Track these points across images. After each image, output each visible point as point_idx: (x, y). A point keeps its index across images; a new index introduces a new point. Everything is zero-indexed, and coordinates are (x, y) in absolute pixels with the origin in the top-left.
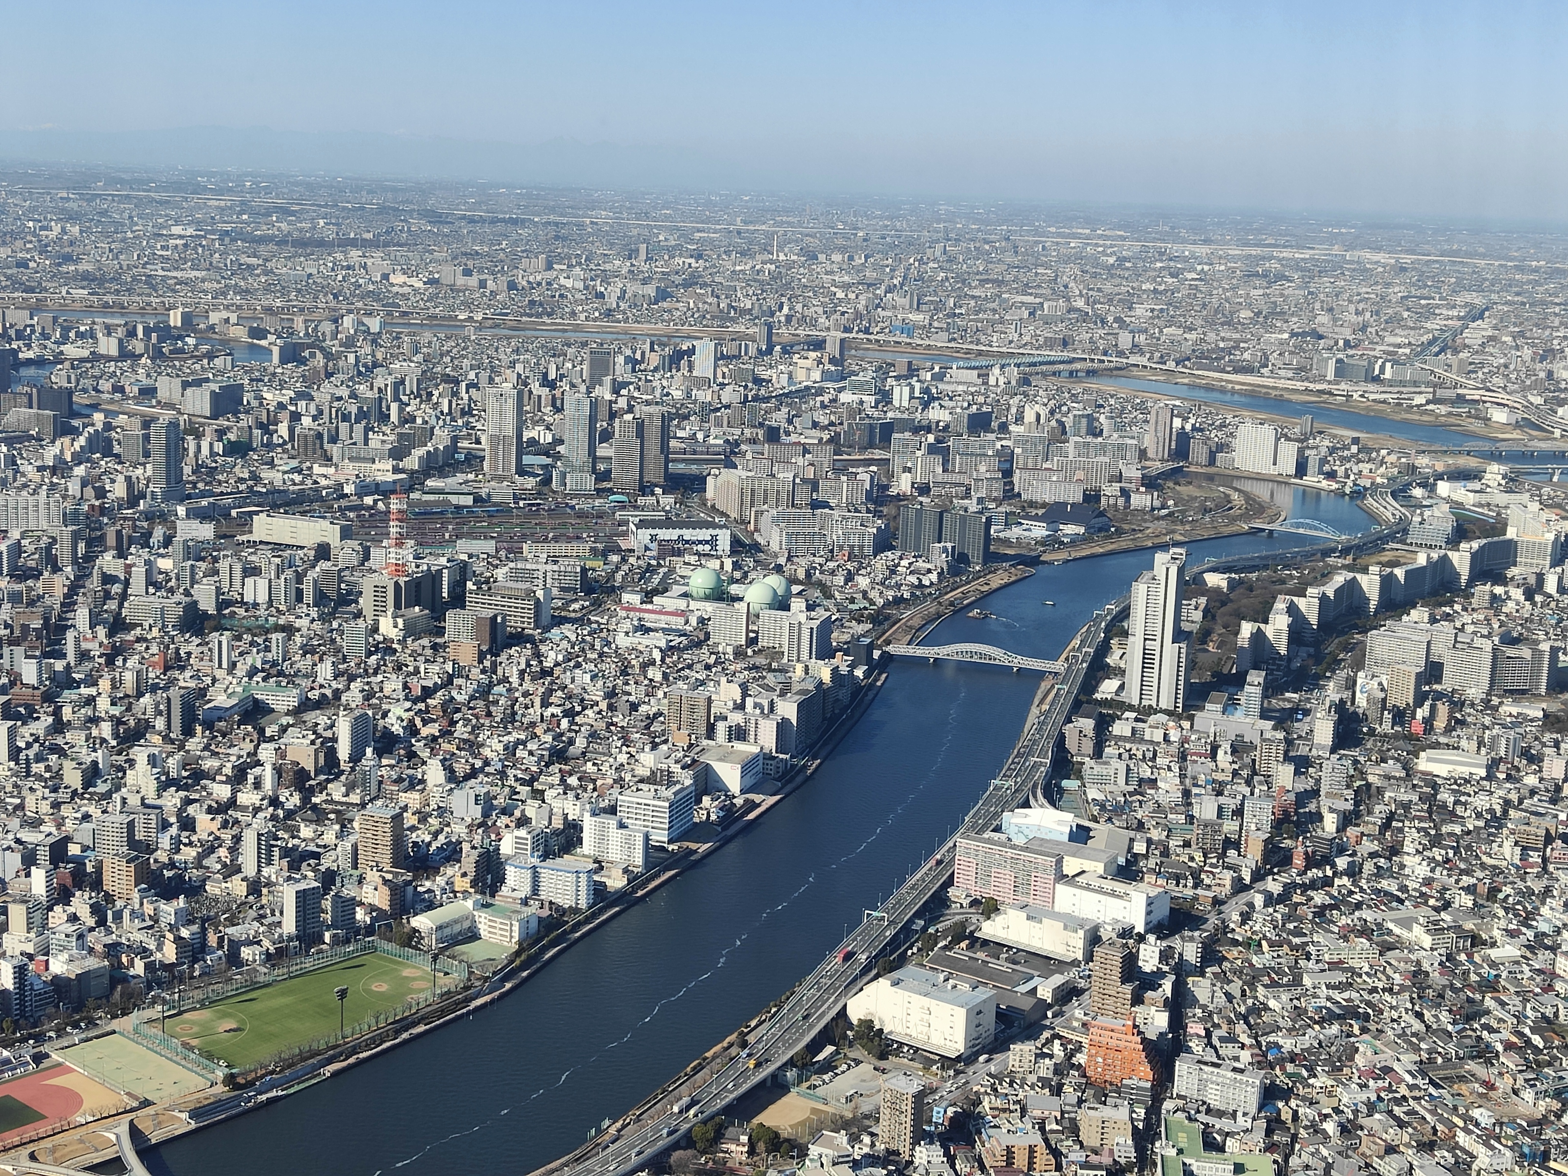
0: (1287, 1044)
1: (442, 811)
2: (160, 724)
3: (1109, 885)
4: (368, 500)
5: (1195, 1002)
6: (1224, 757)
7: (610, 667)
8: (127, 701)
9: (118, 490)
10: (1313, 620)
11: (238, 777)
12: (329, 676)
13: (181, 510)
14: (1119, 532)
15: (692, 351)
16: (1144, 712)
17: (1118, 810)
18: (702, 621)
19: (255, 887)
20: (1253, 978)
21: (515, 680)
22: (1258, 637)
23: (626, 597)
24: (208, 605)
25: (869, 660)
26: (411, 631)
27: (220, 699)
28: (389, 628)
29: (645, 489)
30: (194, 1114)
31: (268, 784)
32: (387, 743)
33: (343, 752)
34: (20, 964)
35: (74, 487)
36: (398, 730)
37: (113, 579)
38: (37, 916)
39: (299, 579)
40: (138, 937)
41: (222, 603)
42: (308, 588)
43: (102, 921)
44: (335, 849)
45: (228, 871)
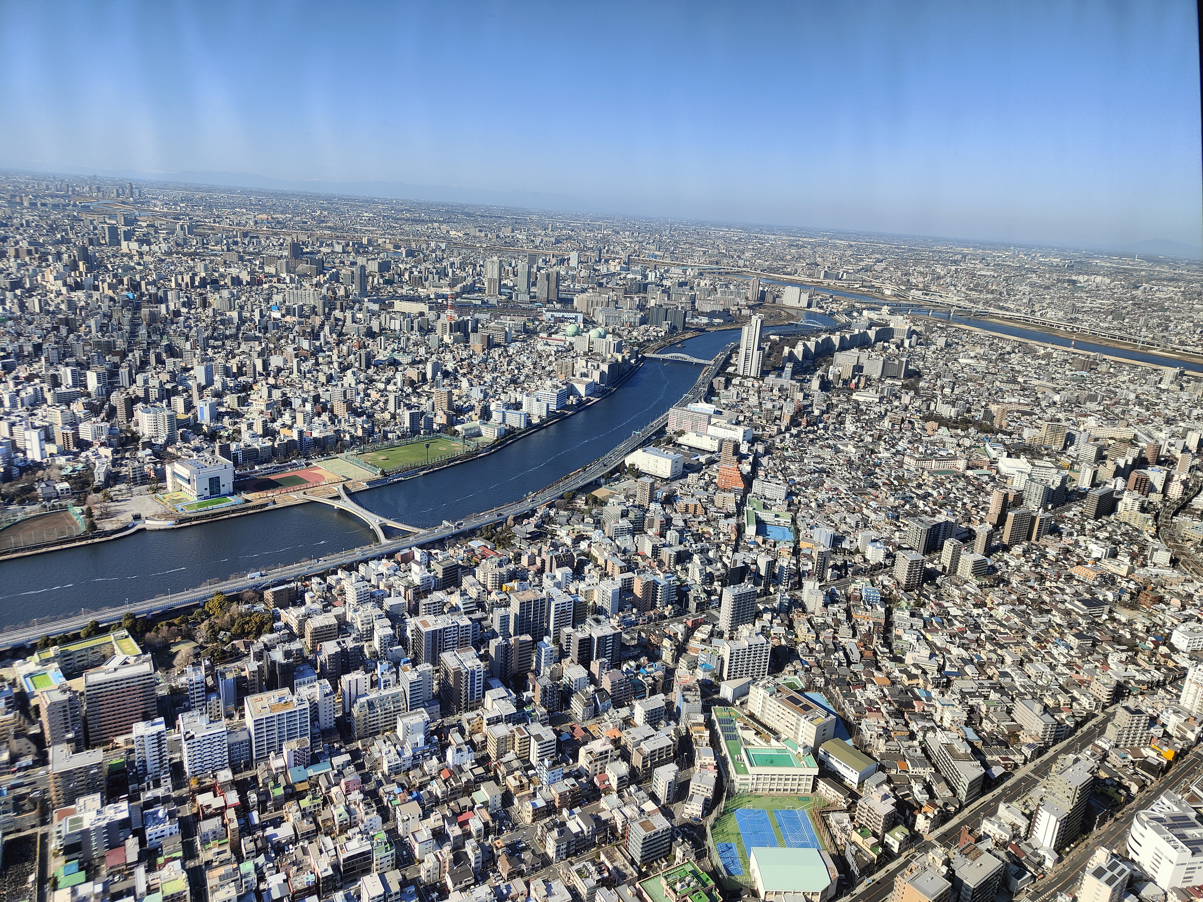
0: (797, 479)
1: (467, 396)
2: (357, 364)
3: (729, 426)
4: (440, 301)
5: (762, 465)
6: (776, 392)
7: (535, 356)
8: (345, 358)
9: (341, 292)
10: (813, 350)
11: (388, 381)
12: (424, 352)
13: (366, 300)
14: (737, 323)
15: (569, 259)
16: (745, 377)
17: (733, 407)
18: (571, 344)
19: (394, 416)
20: (784, 459)
21: (497, 358)
22: (791, 353)
23: (541, 335)
24: (376, 329)
25: (637, 357)
26: (456, 340)
27: (380, 357)
28: (447, 339)
29: (548, 302)
30: (369, 483)
31: (399, 384)
32: (446, 374)
33: (429, 376)
34: (301, 433)
35: (324, 291)
36: (450, 370)
37: (340, 320)
38: (308, 418)
39: (412, 322)
40: (347, 428)
41: (382, 329)
42: (416, 325)
43: (333, 423)
44: (425, 405)
45: (383, 410)
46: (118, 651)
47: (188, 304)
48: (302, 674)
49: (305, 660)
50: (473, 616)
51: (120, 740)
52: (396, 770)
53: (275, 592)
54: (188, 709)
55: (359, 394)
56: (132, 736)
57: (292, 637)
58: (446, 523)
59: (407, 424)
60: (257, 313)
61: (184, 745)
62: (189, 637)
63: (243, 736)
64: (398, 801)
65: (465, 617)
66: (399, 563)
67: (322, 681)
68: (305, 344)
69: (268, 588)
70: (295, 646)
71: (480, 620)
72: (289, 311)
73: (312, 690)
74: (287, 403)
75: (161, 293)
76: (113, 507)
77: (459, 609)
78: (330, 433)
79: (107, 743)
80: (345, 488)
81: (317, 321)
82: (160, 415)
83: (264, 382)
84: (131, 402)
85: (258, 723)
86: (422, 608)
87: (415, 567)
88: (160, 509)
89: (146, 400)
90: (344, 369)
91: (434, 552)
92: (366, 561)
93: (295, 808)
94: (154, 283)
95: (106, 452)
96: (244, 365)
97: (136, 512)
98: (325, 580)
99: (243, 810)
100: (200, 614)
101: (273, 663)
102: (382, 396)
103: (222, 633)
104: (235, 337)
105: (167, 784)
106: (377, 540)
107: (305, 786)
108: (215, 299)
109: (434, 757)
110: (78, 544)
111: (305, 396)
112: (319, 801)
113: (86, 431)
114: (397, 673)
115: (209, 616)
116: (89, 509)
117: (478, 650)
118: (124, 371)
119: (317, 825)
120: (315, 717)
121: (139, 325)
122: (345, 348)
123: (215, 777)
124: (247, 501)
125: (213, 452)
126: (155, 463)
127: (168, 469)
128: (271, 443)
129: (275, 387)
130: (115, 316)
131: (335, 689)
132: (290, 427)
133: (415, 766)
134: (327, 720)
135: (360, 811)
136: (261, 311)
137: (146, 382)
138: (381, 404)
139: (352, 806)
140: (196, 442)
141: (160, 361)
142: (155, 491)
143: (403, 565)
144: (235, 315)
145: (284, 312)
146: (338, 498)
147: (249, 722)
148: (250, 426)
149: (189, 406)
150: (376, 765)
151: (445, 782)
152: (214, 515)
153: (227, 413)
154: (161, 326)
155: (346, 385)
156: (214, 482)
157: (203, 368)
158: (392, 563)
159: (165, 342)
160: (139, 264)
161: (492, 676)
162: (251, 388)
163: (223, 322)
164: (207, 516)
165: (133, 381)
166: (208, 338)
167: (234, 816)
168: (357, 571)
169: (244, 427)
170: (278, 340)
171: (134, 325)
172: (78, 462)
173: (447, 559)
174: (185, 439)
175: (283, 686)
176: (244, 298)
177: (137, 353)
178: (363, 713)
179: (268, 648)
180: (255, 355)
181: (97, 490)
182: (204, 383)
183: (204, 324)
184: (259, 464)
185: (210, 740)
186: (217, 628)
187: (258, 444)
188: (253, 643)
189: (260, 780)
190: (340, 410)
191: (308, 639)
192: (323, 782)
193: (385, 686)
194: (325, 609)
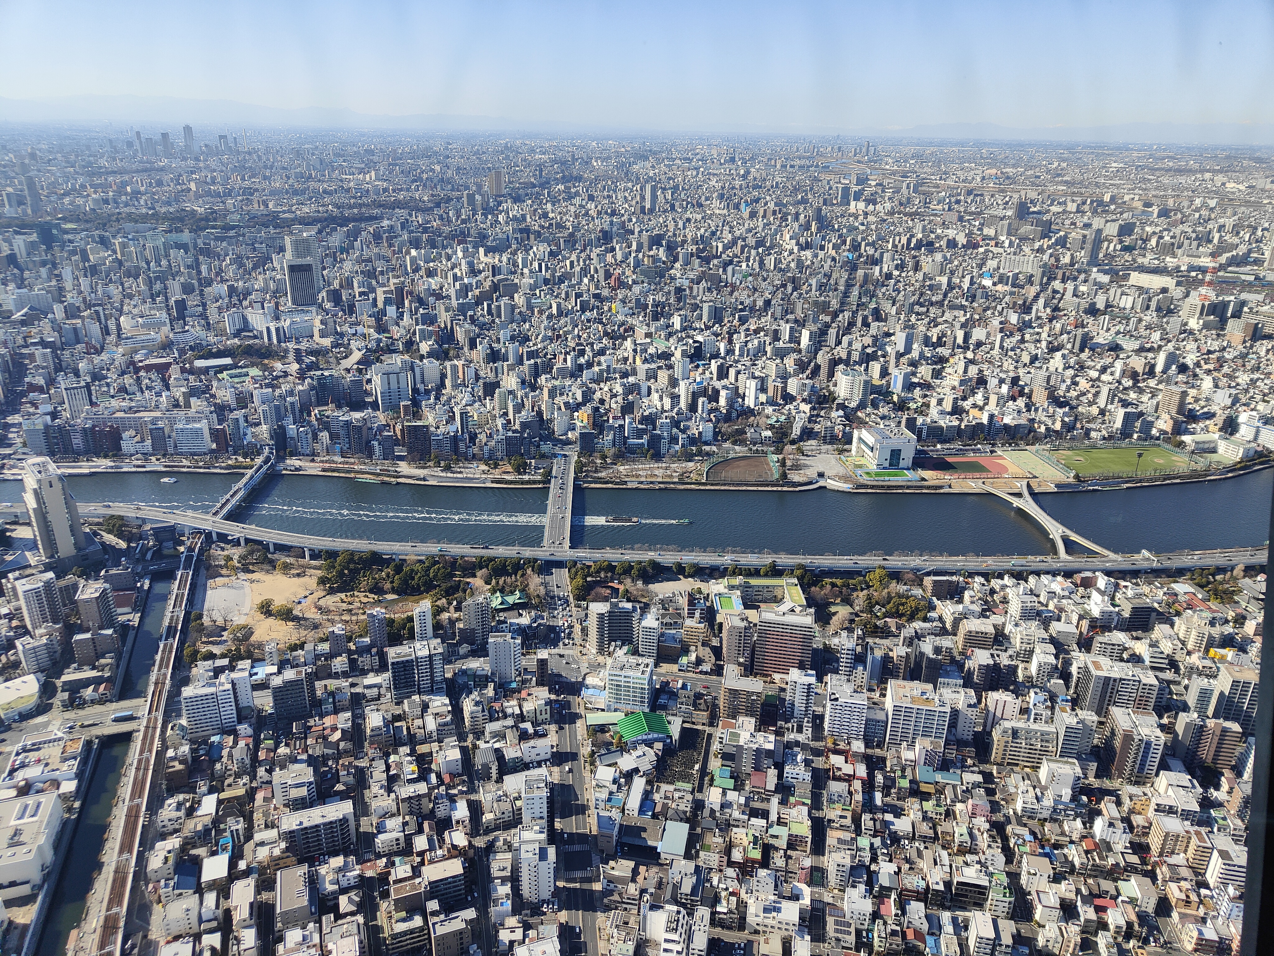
1: (1208, 399)
2: (1069, 346)
4: (1194, 274)
8: (1056, 337)
9: (1066, 260)
11: (1103, 370)
12: (1158, 338)
13: (1095, 269)
19: (1102, 412)
21: (1263, 354)
24: (1101, 305)
26: (1206, 326)
27: (1100, 340)
28: (1194, 324)
30: (1057, 486)
31: (1117, 375)
32: (1183, 369)
33: (1159, 368)
34: (992, 417)
35: (1046, 257)
36: (1190, 364)
37: (1058, 292)
38: (1002, 401)
39: (1150, 299)
40: (1044, 419)
41: (1108, 306)
42: (1153, 304)
43: (1029, 410)
44: (1147, 403)
45: (1090, 404)
46: (787, 595)
47: (901, 267)
48: (947, 675)
49: (953, 660)
50: (1161, 675)
51: (777, 677)
52: (1031, 814)
53: (935, 582)
54: (836, 671)
55: (1064, 381)
56: (788, 678)
57: (943, 632)
58: (1145, 553)
59: (1118, 424)
60: (967, 280)
61: (829, 704)
62: (847, 601)
63: (881, 716)
64: (1027, 849)
65: (1151, 673)
66: (1076, 586)
67: (968, 690)
68: (1014, 318)
69: (928, 574)
70: (946, 642)
71: (1169, 682)
72: (1002, 280)
73: (956, 695)
74: (982, 381)
75: (877, 255)
76: (803, 460)
77: (1143, 661)
78: (1023, 421)
79: (766, 676)
80: (1029, 486)
81: (1032, 291)
82: (857, 378)
83: (962, 356)
84: (834, 363)
85: (897, 709)
86: (1096, 646)
87: (1096, 596)
88: (841, 471)
89: (847, 362)
90: (1053, 349)
91: (1123, 583)
92: (1038, 573)
93: (917, 806)
94: (873, 244)
95: (805, 407)
96: (944, 335)
97: (821, 470)
98: (988, 581)
99: (869, 786)
100: (860, 583)
101: (922, 654)
102: (1093, 386)
103: (878, 607)
104: (940, 304)
105: (808, 732)
106: (1055, 552)
107: (931, 789)
108: (928, 263)
109: (1079, 820)
110: (770, 489)
111: (1003, 376)
112: (942, 810)
113: (793, 386)
114: (1052, 708)
115: (868, 587)
116: (784, 459)
117: (1160, 717)
118: (832, 332)
119: (936, 833)
120: (953, 724)
121: (854, 285)
122: (1058, 326)
123: (849, 743)
124: (923, 479)
125: (900, 422)
126: (844, 425)
127: (856, 434)
128: (956, 423)
129: (972, 362)
130: (834, 276)
131: (979, 701)
132: (981, 409)
133: (1053, 820)
134: (965, 731)
135: (983, 841)
136: (972, 278)
137: (850, 344)
138: (1090, 396)
139: (976, 832)
140: (884, 410)
141: (866, 324)
142: (841, 452)
143: (1081, 590)
144: (944, 280)
145: (996, 279)
146: (1019, 495)
147: (889, 703)
148: (940, 402)
149: (884, 373)
150: (1010, 799)
151: (1087, 852)
152: (889, 487)
153: (919, 385)
154: (872, 288)
155: (1052, 369)
156: (895, 455)
157: (904, 335)
158: (1068, 584)
159: (873, 305)
160: (863, 224)
161: (1174, 756)
162: (947, 361)
163: (931, 287)
164: (883, 487)
165: (839, 343)
166: (913, 305)
167: (860, 789)
168: (1026, 581)
169: (933, 402)
170: (985, 310)
171: (849, 285)
172: (783, 414)
173: (1139, 596)
174: (875, 406)
175: (927, 681)
176: (956, 263)
177: (847, 314)
178: (1005, 739)
179: (919, 636)
180: (958, 325)
181: (793, 442)
182: (902, 351)
183: (912, 288)
184: (941, 442)
185: (851, 708)
186: (873, 601)
187: (945, 422)
188: (904, 626)
189: (888, 764)
190: (1040, 397)
191: (960, 638)
192: (948, 791)
193: (1035, 719)
194: (983, 615)
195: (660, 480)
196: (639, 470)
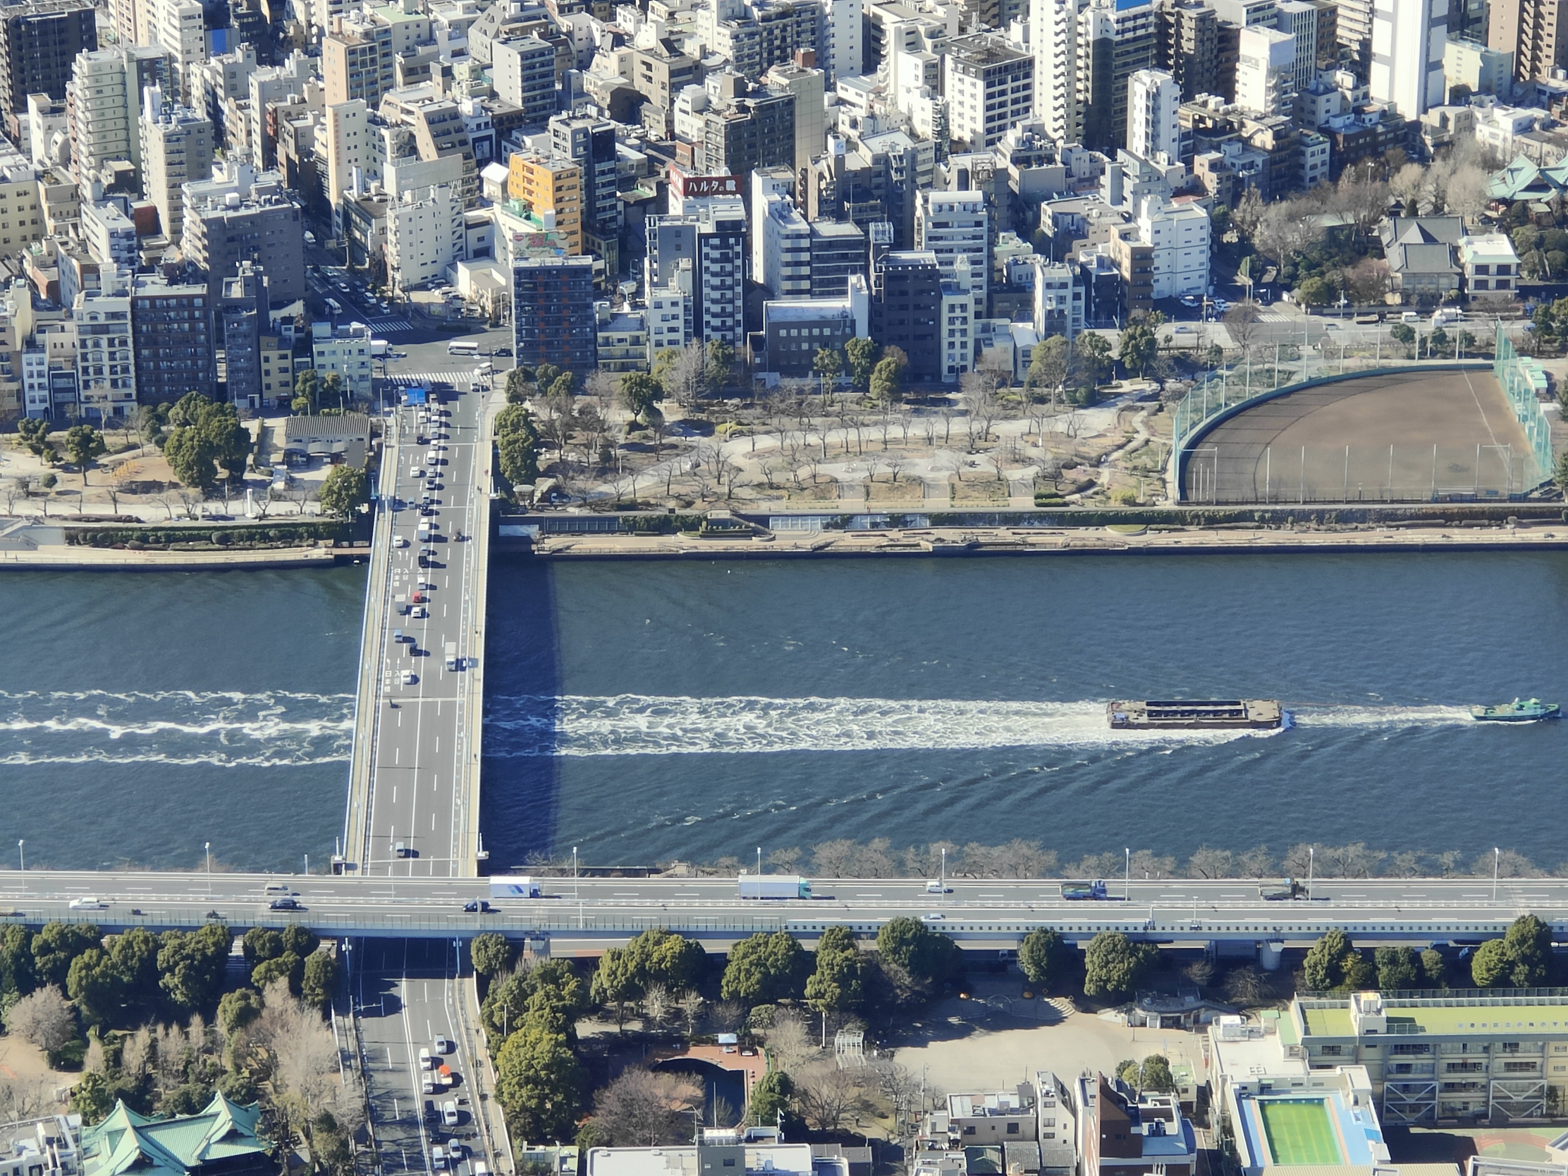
110: (1508, 535)
195: (940, 504)
196: (825, 453)
